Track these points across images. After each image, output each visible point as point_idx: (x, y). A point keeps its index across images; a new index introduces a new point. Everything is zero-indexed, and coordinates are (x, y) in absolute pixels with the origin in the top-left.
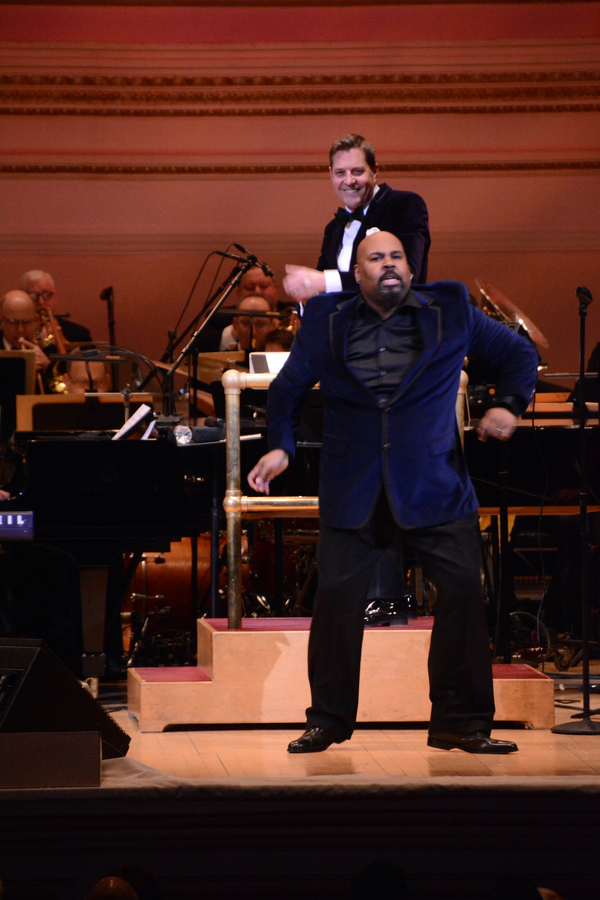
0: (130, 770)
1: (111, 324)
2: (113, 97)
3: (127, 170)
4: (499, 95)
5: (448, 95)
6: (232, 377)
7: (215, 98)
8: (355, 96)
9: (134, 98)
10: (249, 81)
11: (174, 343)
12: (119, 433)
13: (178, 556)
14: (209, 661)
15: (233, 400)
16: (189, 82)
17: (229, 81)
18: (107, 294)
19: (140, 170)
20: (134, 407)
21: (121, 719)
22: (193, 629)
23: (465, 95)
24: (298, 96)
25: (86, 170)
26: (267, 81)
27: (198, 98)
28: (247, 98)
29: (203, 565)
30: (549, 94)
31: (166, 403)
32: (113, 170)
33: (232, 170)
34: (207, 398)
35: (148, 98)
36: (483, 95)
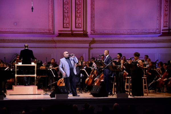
0: (6, 98)
1: (5, 60)
2: (5, 41)
3: (7, 47)
4: (39, 42)
5: (35, 41)
6: (16, 65)
7: (14, 41)
8: (27, 41)
9: (7, 41)
10: (17, 40)
11: (11, 62)
12: (5, 70)
13: (11, 80)
14: (13, 89)
15: (16, 67)
16: (12, 40)
17: (16, 40)
18: (5, 58)
19: (8, 47)
20: (7, 67)
21: (5, 94)
22: (12, 86)
23: (36, 41)
24: (22, 41)
25: (3, 47)
26: (19, 40)
27: (13, 41)
28: (17, 41)
29: (13, 81)
30: (43, 42)
31: (10, 67)
32: (5, 47)
33: (16, 47)
34: (14, 67)
35: (9, 41)
36: (38, 41)
